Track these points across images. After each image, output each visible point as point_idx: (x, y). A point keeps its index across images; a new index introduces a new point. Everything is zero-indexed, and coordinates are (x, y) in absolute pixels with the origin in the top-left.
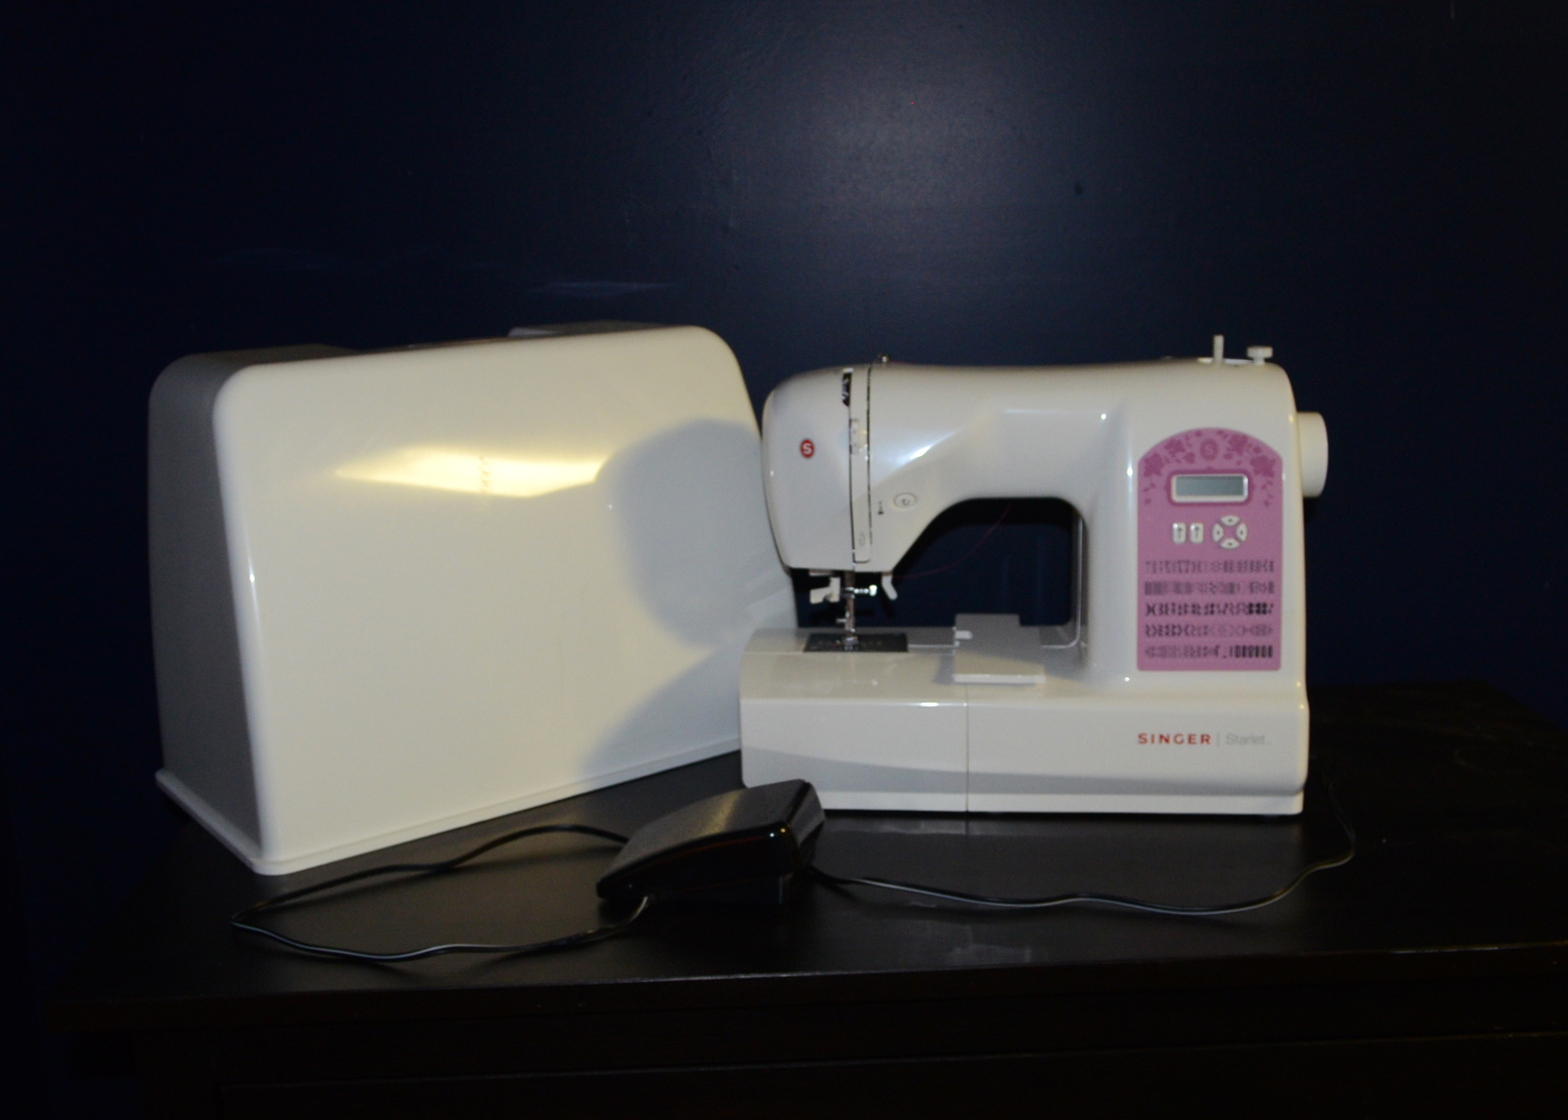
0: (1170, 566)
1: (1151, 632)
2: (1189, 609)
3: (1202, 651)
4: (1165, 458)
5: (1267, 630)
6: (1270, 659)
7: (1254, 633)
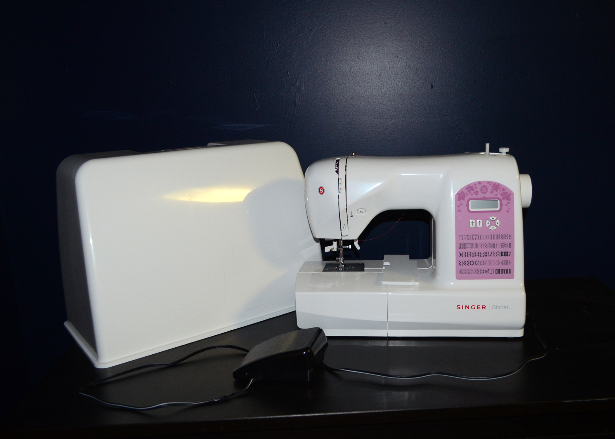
0: (469, 237)
1: (462, 264)
2: (477, 254)
3: (482, 272)
4: (466, 193)
5: (508, 263)
6: (510, 275)
7: (503, 264)
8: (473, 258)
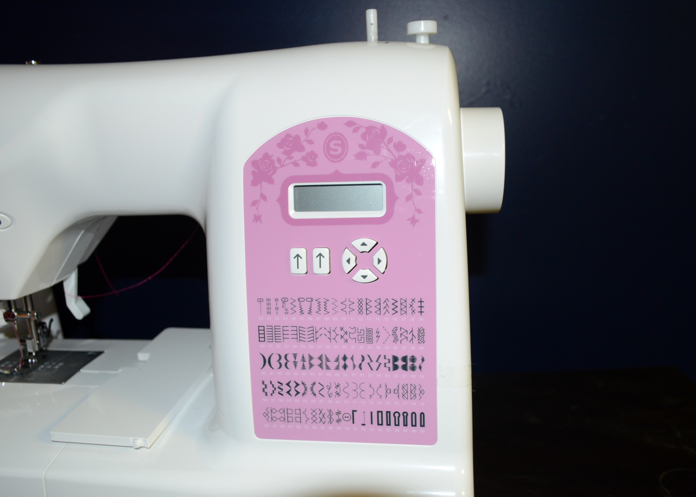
0: (288, 305)
1: (269, 390)
2: (316, 362)
3: (335, 417)
4: (279, 160)
5: (417, 392)
6: (422, 430)
7: (401, 395)
8: (304, 373)
